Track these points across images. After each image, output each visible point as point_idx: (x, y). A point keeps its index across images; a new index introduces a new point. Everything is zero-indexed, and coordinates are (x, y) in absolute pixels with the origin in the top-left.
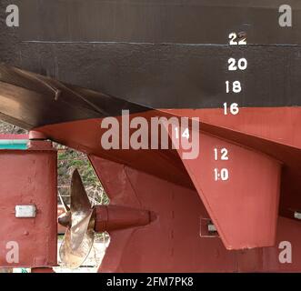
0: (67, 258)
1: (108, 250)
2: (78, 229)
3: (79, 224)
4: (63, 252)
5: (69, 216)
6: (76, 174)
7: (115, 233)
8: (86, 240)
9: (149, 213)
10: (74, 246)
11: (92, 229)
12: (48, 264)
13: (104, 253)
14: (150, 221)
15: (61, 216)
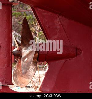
0: (18, 79)
1: (47, 75)
2: (26, 59)
3: (27, 56)
4: (16, 75)
5: (20, 50)
6: (25, 21)
7: (52, 63)
8: (32, 67)
9: (76, 49)
10: (23, 71)
11: (36, 59)
12: (5, 83)
13: (44, 77)
14: (77, 55)
15: (14, 50)
